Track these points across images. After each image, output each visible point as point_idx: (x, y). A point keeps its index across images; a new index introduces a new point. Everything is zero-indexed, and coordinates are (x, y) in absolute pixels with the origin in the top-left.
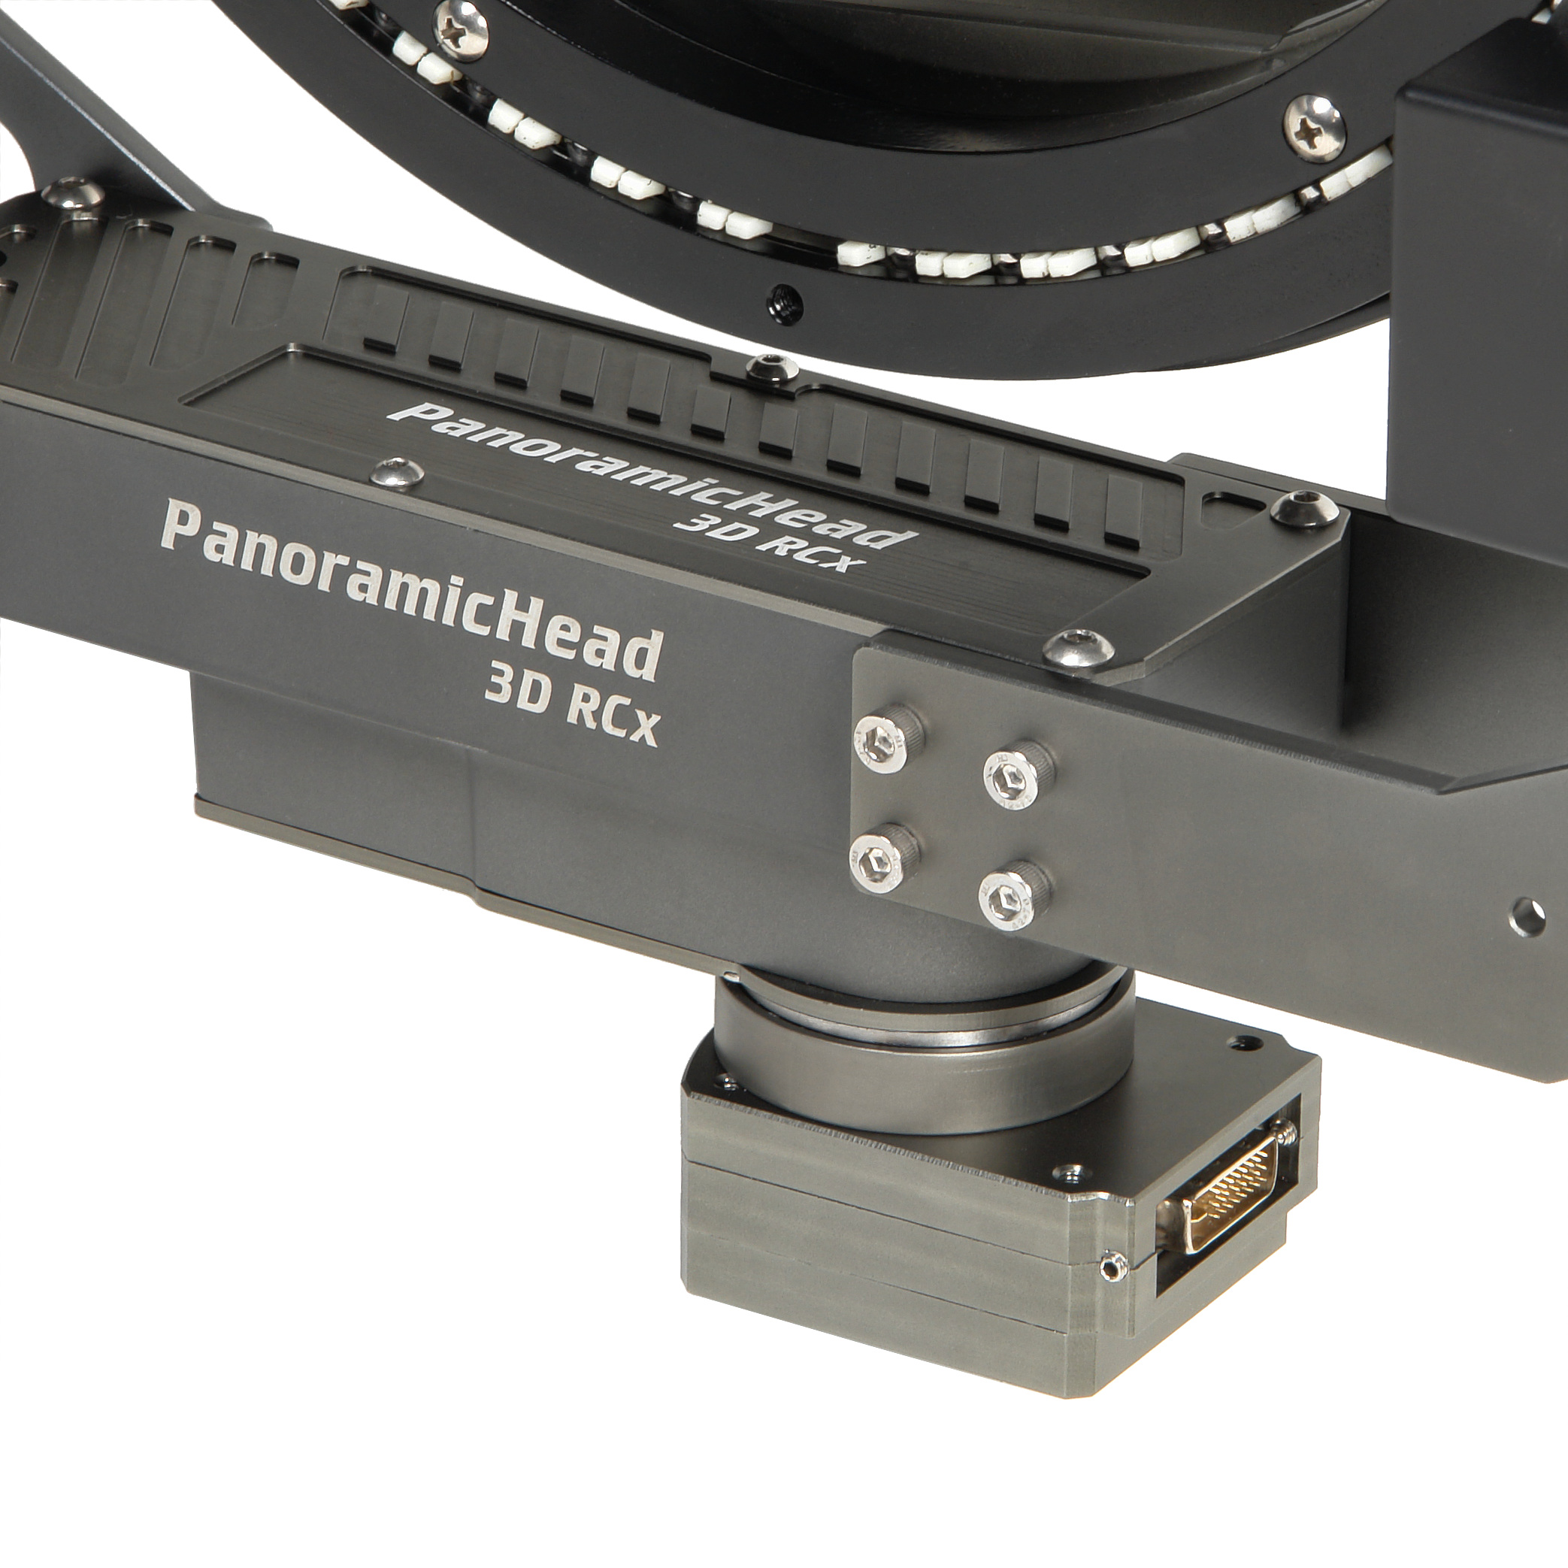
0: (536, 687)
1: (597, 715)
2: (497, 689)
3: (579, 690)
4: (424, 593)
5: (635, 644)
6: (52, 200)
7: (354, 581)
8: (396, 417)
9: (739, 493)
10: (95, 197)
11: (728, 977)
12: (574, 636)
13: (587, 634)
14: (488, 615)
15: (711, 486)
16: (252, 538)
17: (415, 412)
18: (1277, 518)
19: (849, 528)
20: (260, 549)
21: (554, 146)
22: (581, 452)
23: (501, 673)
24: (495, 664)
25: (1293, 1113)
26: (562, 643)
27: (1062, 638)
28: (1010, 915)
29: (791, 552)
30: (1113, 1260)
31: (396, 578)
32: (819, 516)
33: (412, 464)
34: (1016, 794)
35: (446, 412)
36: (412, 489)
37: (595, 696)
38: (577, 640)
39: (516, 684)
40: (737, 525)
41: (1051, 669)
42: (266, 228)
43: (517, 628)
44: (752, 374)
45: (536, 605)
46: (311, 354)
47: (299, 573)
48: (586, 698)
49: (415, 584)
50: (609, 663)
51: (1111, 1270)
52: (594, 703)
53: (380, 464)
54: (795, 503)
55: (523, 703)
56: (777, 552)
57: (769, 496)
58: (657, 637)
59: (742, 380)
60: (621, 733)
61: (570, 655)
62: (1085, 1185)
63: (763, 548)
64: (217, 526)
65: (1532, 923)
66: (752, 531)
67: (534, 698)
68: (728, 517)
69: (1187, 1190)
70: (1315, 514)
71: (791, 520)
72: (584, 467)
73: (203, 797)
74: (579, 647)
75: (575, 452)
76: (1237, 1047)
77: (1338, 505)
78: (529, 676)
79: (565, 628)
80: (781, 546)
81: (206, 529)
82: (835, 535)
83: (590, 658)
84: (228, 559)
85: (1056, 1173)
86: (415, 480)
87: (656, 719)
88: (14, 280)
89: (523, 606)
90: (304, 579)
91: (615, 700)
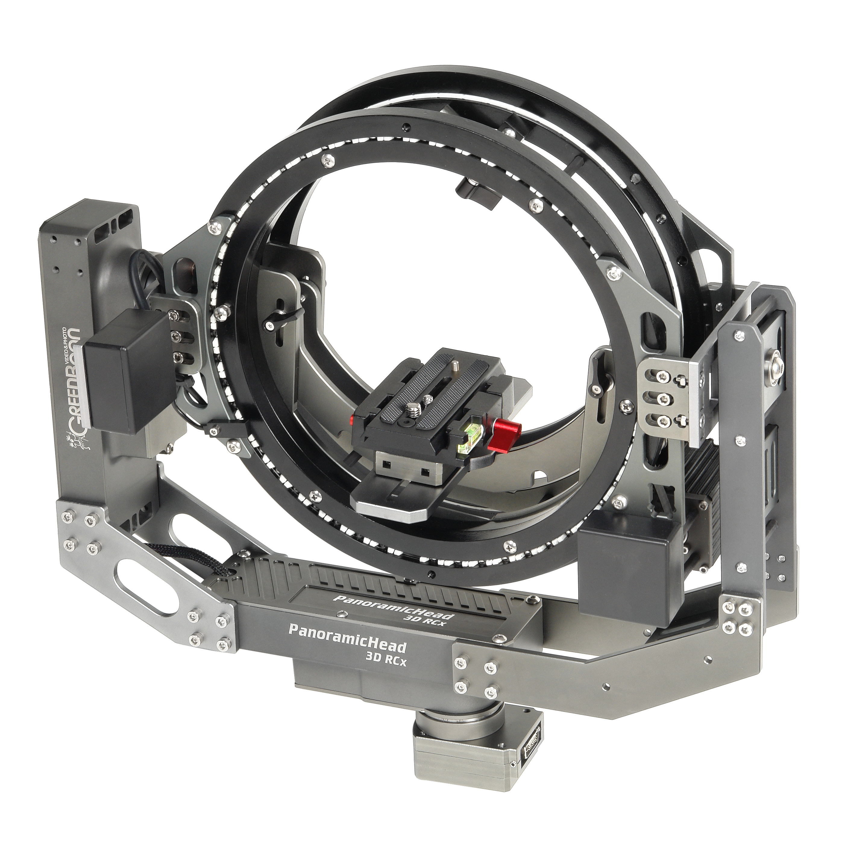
0: (378, 656)
1: (392, 661)
2: (369, 657)
3: (388, 656)
4: (351, 639)
5: (400, 646)
6: (240, 556)
7: (334, 637)
8: (335, 600)
9: (414, 610)
10: (249, 554)
11: (422, 712)
12: (386, 645)
13: (389, 644)
14: (366, 642)
15: (407, 609)
16: (310, 630)
17: (338, 598)
18: (527, 602)
19: (440, 615)
20: (312, 632)
21: (377, 546)
22: (377, 604)
23: (370, 654)
24: (368, 652)
25: (540, 725)
26: (383, 647)
27: (496, 637)
28: (492, 696)
29: (430, 622)
30: (513, 763)
31: (344, 636)
32: (433, 613)
33: (345, 612)
34: (492, 671)
35: (345, 597)
36: (346, 617)
37: (391, 657)
38: (387, 646)
39: (373, 656)
40: (416, 617)
41: (495, 644)
42: (286, 556)
43: (373, 645)
44: (405, 581)
45: (377, 639)
46: (311, 587)
47: (322, 637)
48: (389, 658)
49: (349, 637)
50: (394, 650)
51: (513, 765)
52: (391, 658)
53: (338, 613)
54: (426, 610)
55: (375, 660)
56: (427, 623)
57: (420, 609)
58: (405, 644)
59: (403, 582)
60: (398, 664)
61: (385, 649)
62: (505, 748)
63: (424, 622)
64: (302, 628)
65: (606, 687)
66: (420, 618)
67: (377, 658)
68: (414, 616)
69: (525, 746)
70: (535, 600)
71: (427, 615)
72: (379, 607)
73: (297, 683)
74: (387, 647)
75: (375, 604)
76: (525, 712)
77: (539, 597)
78: (376, 654)
79: (384, 644)
80: (428, 621)
81: (299, 629)
82: (437, 617)
83: (390, 649)
84: (305, 635)
85: (498, 745)
86: (346, 615)
87: (406, 661)
88: (241, 576)
89: (374, 640)
90: (323, 638)
91: (396, 658)
